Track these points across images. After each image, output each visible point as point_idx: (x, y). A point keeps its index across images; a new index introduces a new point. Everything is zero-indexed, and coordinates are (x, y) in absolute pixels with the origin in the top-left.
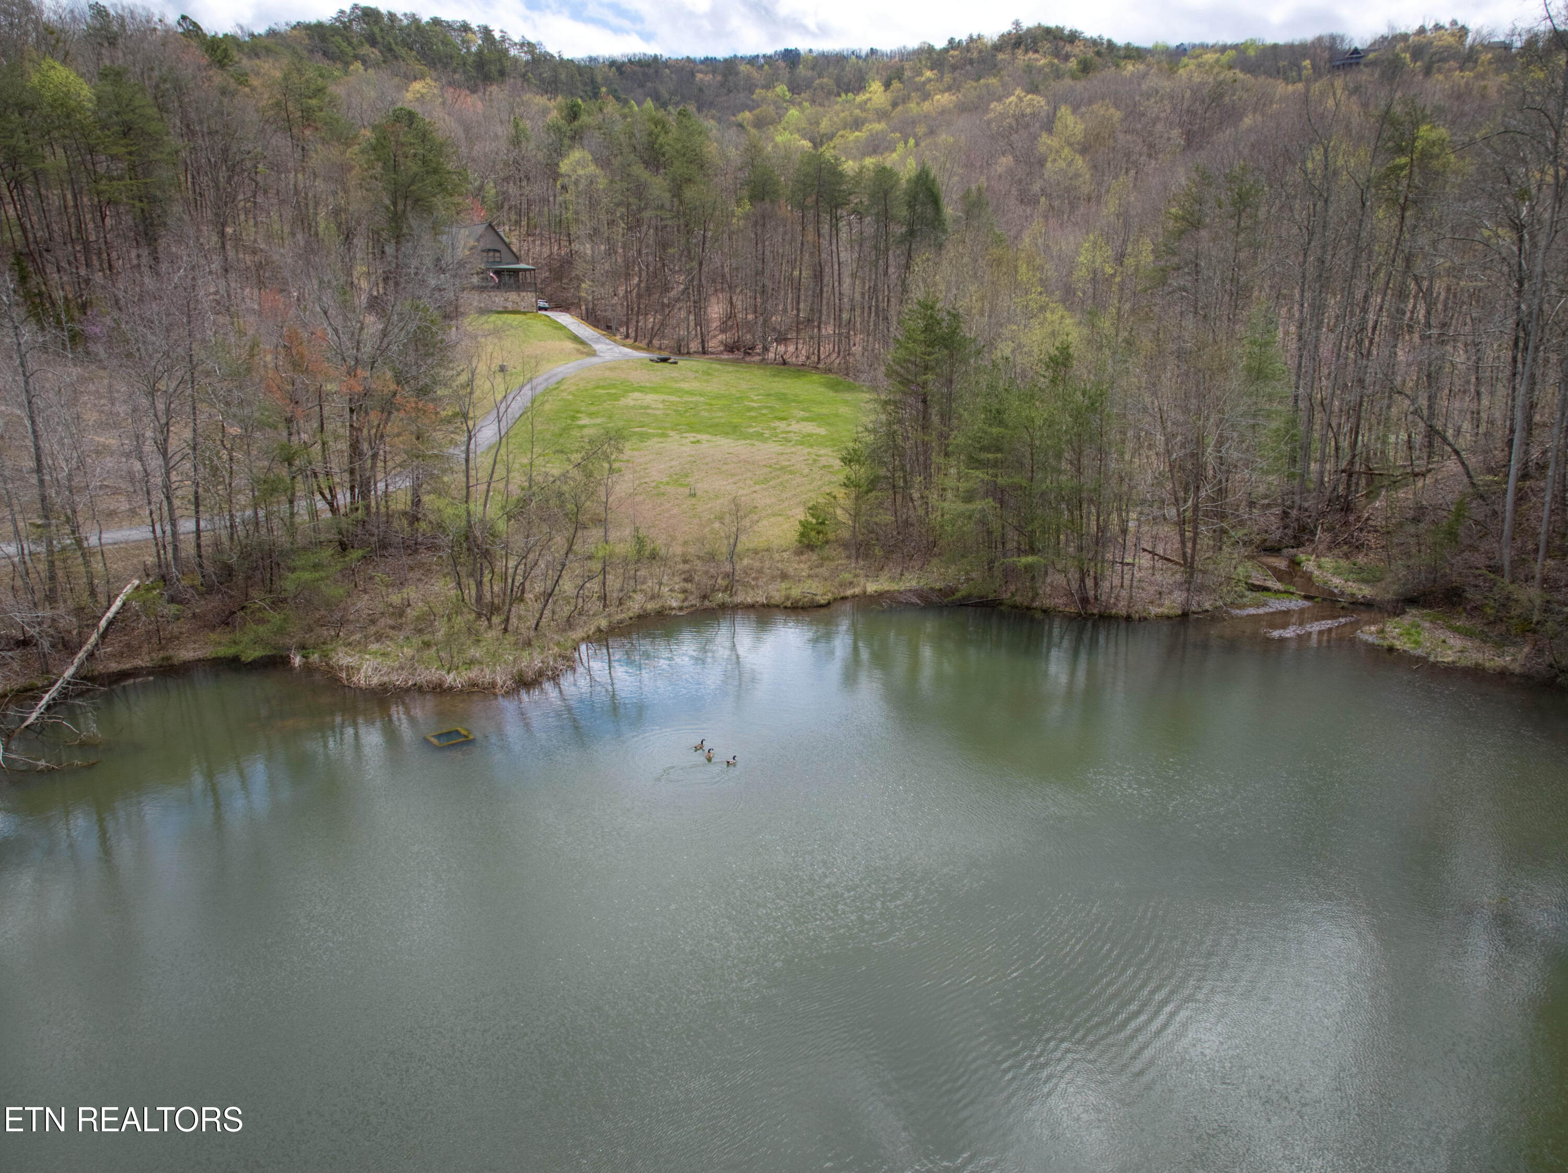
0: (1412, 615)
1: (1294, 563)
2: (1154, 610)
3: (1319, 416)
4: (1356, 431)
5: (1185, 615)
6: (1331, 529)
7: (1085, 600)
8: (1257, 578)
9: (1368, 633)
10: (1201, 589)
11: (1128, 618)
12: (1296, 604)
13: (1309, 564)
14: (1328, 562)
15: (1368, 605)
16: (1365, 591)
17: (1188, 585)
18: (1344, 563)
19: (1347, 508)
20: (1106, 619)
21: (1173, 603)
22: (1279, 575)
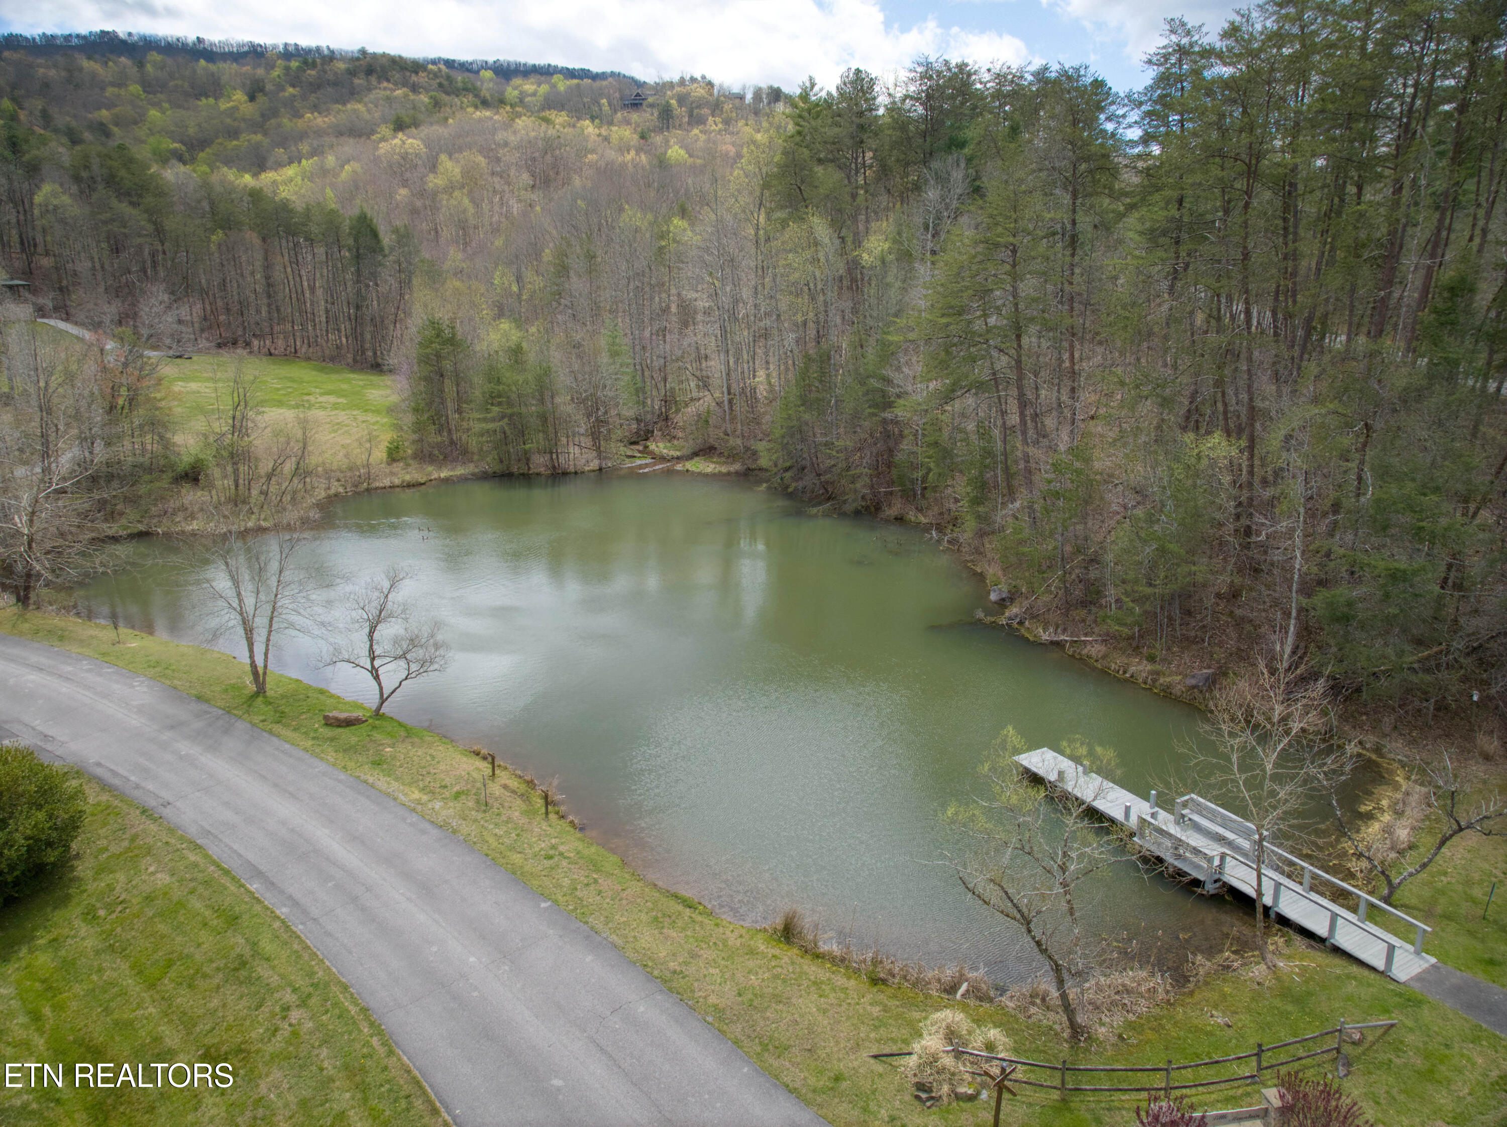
0: (697, 459)
1: (646, 447)
2: (587, 468)
3: (647, 373)
4: (665, 380)
5: (600, 469)
6: (660, 430)
7: (554, 467)
8: (629, 453)
9: (679, 467)
10: (605, 458)
11: (576, 473)
12: (649, 461)
13: (652, 446)
14: (661, 445)
15: (678, 458)
16: (678, 454)
17: (599, 457)
18: (668, 444)
19: (667, 419)
20: (565, 474)
21: (594, 465)
22: (640, 452)
